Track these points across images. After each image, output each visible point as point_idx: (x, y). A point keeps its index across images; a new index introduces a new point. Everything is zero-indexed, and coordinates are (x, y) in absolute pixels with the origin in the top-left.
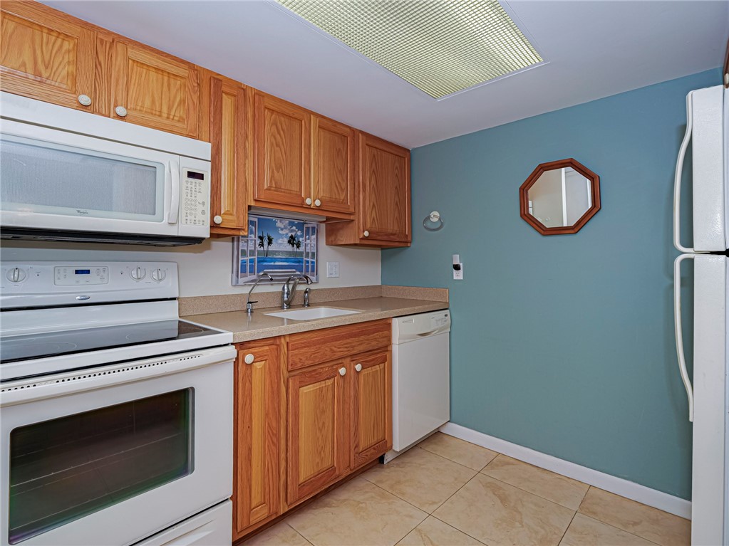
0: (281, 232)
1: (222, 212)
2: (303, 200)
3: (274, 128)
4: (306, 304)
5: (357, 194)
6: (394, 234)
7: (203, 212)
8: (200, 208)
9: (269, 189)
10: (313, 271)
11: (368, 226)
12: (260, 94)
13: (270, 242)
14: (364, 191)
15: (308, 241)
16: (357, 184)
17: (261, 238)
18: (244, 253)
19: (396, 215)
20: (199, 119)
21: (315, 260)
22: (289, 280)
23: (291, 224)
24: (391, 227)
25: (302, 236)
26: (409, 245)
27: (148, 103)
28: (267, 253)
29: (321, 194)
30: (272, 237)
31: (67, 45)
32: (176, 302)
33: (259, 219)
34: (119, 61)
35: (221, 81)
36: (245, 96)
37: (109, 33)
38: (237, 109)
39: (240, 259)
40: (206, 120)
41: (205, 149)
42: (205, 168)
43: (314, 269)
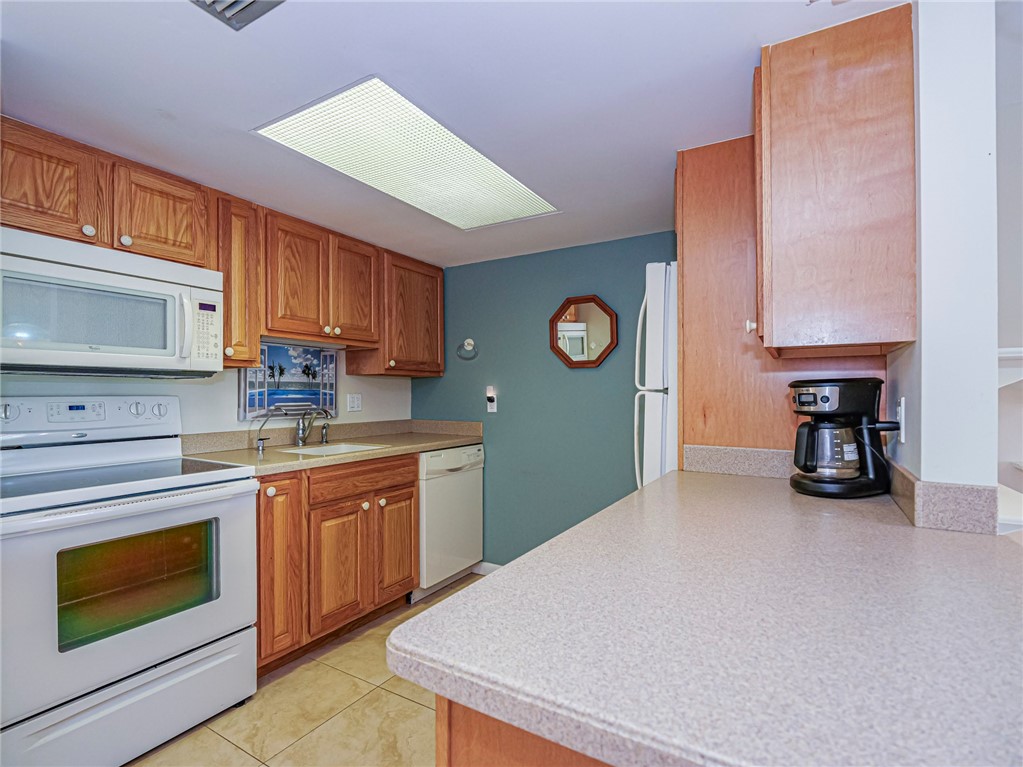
0: (294, 361)
1: (233, 343)
2: (322, 328)
3: (288, 251)
4: (324, 440)
5: (382, 319)
6: (422, 363)
7: (216, 345)
8: (213, 341)
9: (283, 317)
10: (331, 404)
11: (395, 355)
12: (272, 214)
13: (282, 372)
14: (390, 316)
15: (326, 371)
16: (382, 309)
17: (271, 368)
18: (252, 385)
19: (427, 342)
20: (207, 245)
21: (333, 392)
22: (305, 414)
23: (306, 352)
24: (421, 355)
25: (318, 365)
26: (441, 374)
27: (152, 230)
28: (279, 385)
29: (342, 321)
30: (284, 367)
31: (67, 173)
32: (179, 439)
33: (269, 347)
34: (121, 186)
35: (229, 201)
36: (256, 217)
37: (109, 155)
38: (247, 231)
39: (248, 392)
40: (213, 243)
41: (216, 279)
42: (217, 300)
43: (333, 402)
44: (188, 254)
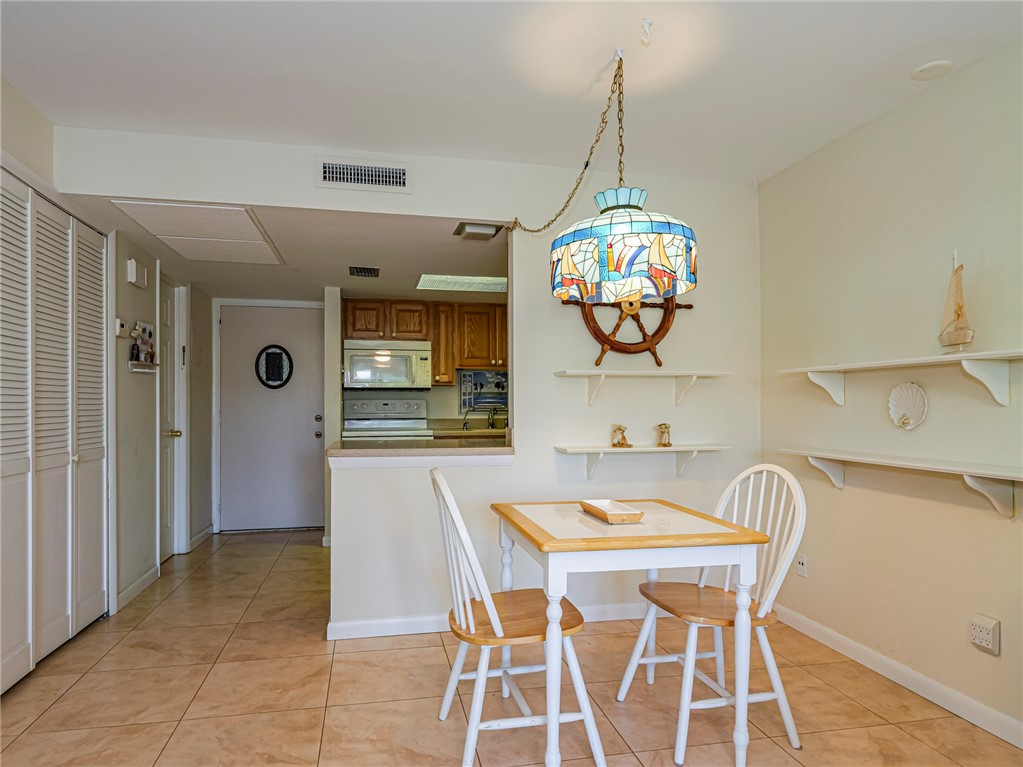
0: (489, 380)
1: (439, 375)
2: (491, 361)
3: (470, 323)
7: (428, 375)
8: (426, 374)
9: (468, 358)
12: (461, 305)
13: (482, 387)
17: (476, 385)
18: (464, 394)
20: (428, 329)
23: (497, 374)
25: (505, 382)
27: (405, 328)
28: (480, 393)
29: (504, 356)
30: (483, 384)
31: (375, 312)
32: (425, 420)
33: (474, 374)
35: (439, 305)
36: (453, 308)
37: (389, 300)
38: (448, 318)
39: (462, 398)
40: (432, 329)
41: (428, 345)
42: (429, 355)
44: (419, 335)
